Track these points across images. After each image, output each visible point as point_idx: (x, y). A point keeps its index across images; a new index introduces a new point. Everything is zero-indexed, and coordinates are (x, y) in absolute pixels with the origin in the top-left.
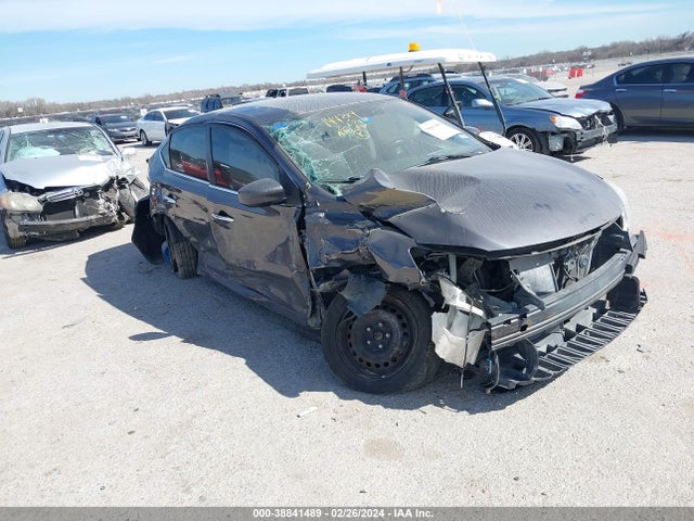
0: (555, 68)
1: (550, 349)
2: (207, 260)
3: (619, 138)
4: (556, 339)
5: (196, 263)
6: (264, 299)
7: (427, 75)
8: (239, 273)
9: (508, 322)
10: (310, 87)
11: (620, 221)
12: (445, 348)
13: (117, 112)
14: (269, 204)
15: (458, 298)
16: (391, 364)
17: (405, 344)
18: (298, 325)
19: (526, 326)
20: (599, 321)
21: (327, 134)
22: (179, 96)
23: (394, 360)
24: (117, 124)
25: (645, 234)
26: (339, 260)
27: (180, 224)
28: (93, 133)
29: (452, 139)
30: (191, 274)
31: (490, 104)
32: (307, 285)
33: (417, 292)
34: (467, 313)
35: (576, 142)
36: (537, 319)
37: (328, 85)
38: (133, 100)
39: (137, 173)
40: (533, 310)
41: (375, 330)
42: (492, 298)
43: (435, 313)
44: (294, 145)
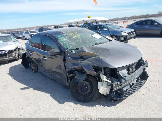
0: (120, 21)
1: (127, 90)
2: (40, 68)
3: (136, 37)
4: (128, 87)
5: (37, 69)
6: (54, 78)
7: (91, 23)
8: (48, 72)
9: (117, 84)
10: (64, 26)
11: (142, 58)
12: (102, 91)
13: (18, 31)
14: (56, 55)
15: (105, 78)
16: (88, 95)
17: (91, 89)
18: (63, 84)
19: (122, 85)
20: (138, 82)
21: (70, 38)
22: (33, 28)
23: (88, 94)
24: (18, 34)
25: (147, 61)
26: (74, 68)
27: (33, 59)
28: (12, 37)
29: (100, 38)
30: (36, 72)
31: (107, 30)
32: (66, 75)
33: (94, 77)
34: (107, 82)
35: (127, 38)
36: (124, 83)
37: (68, 25)
38: (22, 29)
39: (23, 46)
40: (123, 81)
41: (84, 86)
42: (113, 78)
43: (99, 82)
44: (62, 40)
